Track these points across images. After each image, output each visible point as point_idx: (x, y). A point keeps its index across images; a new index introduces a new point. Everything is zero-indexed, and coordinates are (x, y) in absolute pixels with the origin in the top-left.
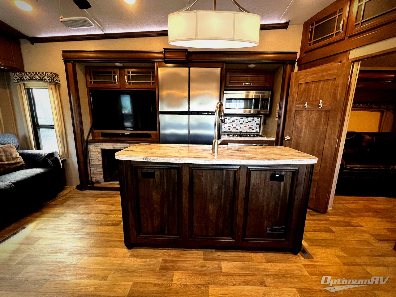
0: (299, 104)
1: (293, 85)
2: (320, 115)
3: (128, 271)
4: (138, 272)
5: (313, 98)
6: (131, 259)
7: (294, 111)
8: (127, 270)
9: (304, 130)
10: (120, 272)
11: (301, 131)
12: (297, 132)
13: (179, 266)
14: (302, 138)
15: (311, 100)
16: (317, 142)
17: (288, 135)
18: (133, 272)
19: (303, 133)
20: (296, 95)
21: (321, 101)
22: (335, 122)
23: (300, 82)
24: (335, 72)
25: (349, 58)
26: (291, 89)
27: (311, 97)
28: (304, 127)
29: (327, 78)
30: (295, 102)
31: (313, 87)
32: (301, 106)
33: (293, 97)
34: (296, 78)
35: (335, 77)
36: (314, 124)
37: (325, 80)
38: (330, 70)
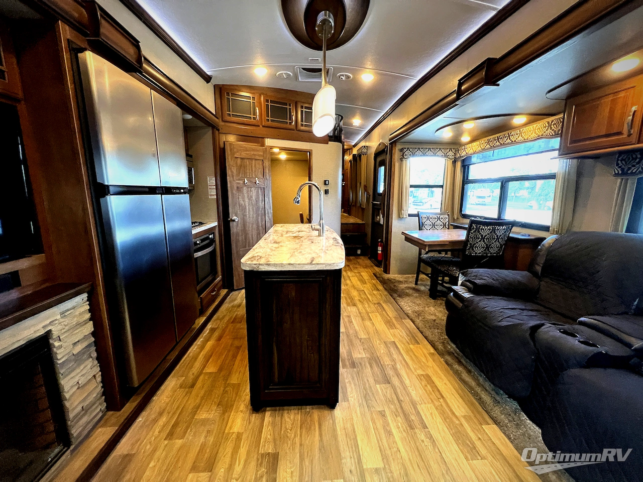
0: (239, 180)
1: (230, 158)
2: (258, 192)
3: (366, 394)
4: (364, 384)
5: (249, 175)
6: (349, 399)
7: (235, 188)
8: (366, 397)
9: (247, 208)
10: (370, 401)
11: (245, 208)
12: (242, 210)
13: (348, 356)
14: (248, 216)
15: (248, 176)
16: (260, 218)
17: (234, 215)
18: (365, 389)
19: (247, 211)
20: (234, 169)
21: (257, 179)
22: (269, 198)
23: (235, 156)
24: (262, 153)
25: (266, 145)
26: (228, 161)
27: (248, 174)
28: (247, 205)
29: (257, 157)
30: (235, 177)
31: (248, 163)
32: (241, 182)
33: (232, 172)
34: (231, 150)
35: (262, 158)
36: (255, 201)
37: (256, 159)
38: (258, 151)
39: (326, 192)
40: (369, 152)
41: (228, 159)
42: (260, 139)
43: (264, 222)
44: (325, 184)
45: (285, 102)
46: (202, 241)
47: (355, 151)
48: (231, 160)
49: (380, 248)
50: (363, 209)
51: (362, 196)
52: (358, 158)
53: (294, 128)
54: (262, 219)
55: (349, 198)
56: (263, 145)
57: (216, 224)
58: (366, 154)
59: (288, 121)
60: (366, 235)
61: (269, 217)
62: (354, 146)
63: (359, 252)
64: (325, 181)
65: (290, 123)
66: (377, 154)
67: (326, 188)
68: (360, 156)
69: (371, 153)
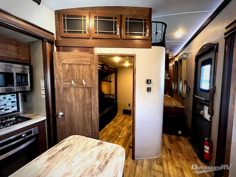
0: (66, 82)
2: (85, 91)
7: (62, 89)
9: (74, 104)
11: (72, 105)
12: (69, 107)
14: (74, 111)
15: (76, 79)
16: (86, 112)
17: (61, 111)
19: (74, 106)
20: (61, 73)
21: (83, 80)
22: (95, 96)
23: (63, 62)
24: (89, 60)
25: (95, 53)
26: (56, 67)
27: (76, 77)
28: (74, 102)
29: (85, 63)
30: (62, 80)
31: (75, 68)
32: (68, 84)
33: (59, 75)
34: (59, 58)
35: (90, 64)
36: (82, 99)
37: (83, 65)
38: (86, 57)
39: (149, 90)
40: (189, 57)
41: (56, 65)
42: (90, 49)
43: (90, 115)
44: (148, 83)
45: (112, 16)
46: (27, 134)
47: (177, 59)
48: (59, 66)
49: (207, 148)
50: (183, 98)
51: (182, 87)
52: (179, 62)
53: (120, 37)
54: (88, 113)
55: (172, 88)
56: (92, 53)
57: (45, 118)
58: (186, 58)
59: (114, 32)
60: (186, 118)
61: (94, 111)
62: (176, 56)
63: (180, 132)
64: (148, 80)
65: (115, 33)
66: (198, 57)
67: (149, 87)
68: (180, 61)
69: (192, 58)
